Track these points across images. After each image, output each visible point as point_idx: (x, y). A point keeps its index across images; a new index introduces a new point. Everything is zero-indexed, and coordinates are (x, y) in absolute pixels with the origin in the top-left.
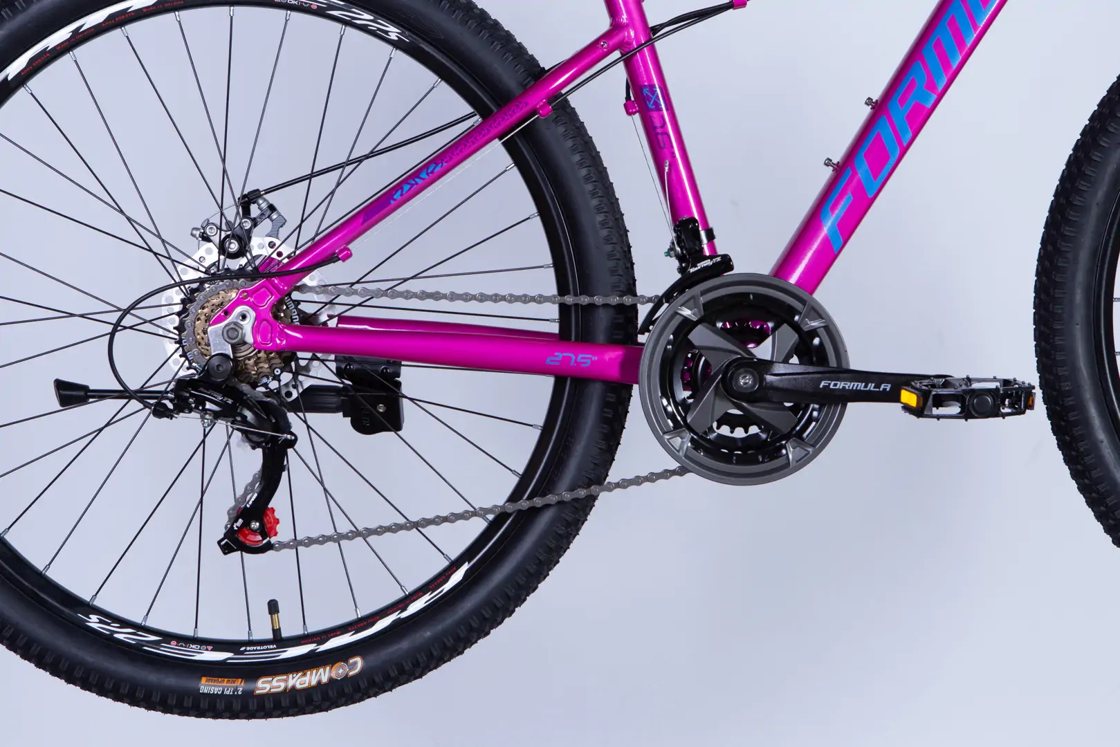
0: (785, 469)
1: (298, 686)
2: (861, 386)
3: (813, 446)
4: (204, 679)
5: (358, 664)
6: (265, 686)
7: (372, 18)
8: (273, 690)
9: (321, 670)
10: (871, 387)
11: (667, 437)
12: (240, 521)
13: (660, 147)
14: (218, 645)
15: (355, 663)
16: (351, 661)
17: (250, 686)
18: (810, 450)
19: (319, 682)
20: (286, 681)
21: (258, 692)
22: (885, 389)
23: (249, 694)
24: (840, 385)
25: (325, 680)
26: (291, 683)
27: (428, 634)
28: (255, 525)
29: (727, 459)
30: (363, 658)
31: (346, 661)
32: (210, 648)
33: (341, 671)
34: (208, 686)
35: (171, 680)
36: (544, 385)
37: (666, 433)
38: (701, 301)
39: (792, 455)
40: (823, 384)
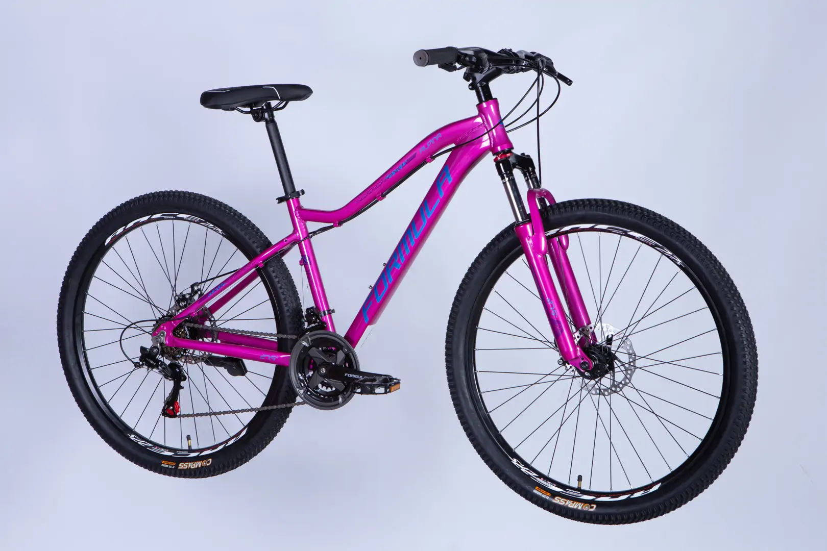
0: (337, 406)
1: (192, 468)
2: (357, 377)
4: (163, 462)
8: (183, 468)
9: (199, 463)
10: (361, 377)
11: (298, 389)
15: (210, 461)
16: (208, 460)
21: (179, 468)
22: (366, 378)
24: (351, 376)
25: (199, 466)
26: (189, 466)
33: (205, 463)
34: (164, 465)
36: (272, 367)
37: (297, 388)
38: (310, 339)
39: (340, 400)
40: (346, 375)
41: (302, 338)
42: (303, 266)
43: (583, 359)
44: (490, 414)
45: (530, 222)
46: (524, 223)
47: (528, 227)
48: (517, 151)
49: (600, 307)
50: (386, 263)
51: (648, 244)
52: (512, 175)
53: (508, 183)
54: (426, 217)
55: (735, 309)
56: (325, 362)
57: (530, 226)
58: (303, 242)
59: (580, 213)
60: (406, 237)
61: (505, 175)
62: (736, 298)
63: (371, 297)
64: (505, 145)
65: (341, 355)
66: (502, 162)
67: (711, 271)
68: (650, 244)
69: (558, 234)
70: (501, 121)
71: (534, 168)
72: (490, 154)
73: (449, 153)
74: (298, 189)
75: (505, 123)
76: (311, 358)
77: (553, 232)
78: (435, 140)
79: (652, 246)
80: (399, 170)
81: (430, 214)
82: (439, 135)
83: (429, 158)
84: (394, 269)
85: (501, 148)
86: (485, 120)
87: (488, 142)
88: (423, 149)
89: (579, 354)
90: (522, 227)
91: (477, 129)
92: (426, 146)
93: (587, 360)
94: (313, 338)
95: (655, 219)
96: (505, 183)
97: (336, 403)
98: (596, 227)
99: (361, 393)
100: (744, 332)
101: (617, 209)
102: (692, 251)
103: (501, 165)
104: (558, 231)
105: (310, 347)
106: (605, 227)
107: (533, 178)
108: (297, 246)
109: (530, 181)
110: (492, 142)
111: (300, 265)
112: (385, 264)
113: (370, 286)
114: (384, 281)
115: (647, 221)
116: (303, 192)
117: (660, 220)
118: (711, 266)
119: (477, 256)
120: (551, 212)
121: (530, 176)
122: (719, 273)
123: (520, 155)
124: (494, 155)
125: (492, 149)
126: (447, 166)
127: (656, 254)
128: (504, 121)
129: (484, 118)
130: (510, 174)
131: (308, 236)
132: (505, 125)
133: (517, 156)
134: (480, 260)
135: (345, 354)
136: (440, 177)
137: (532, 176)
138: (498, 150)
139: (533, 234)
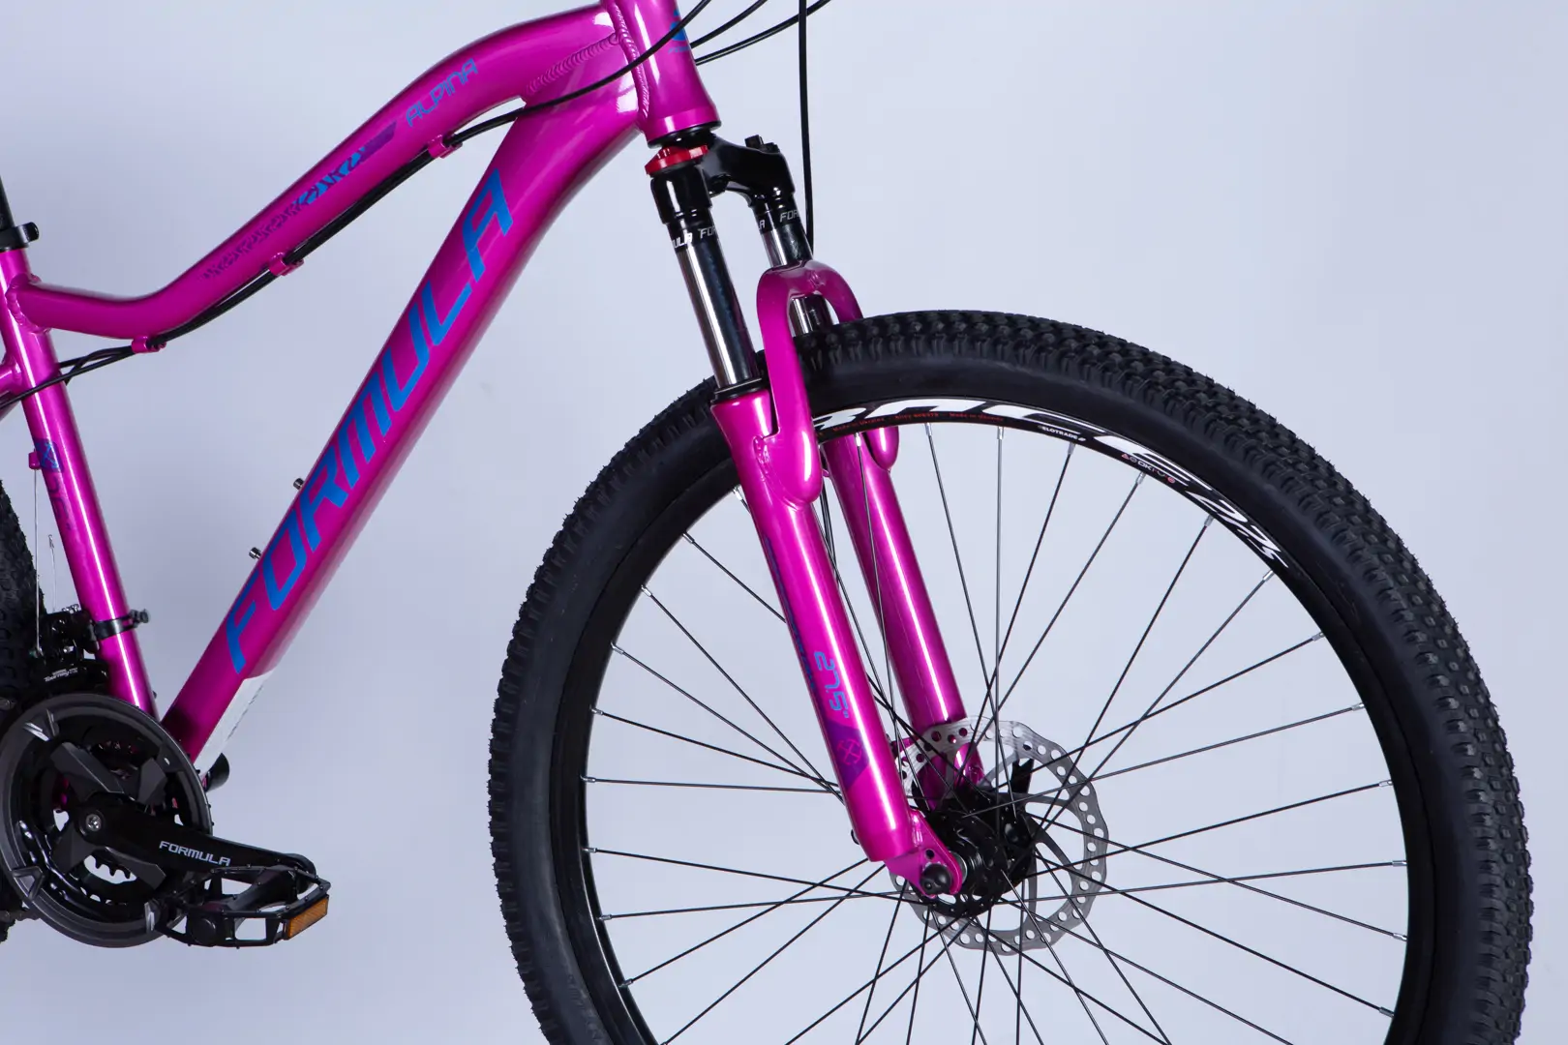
0: (139, 936)
2: (199, 855)
10: (209, 858)
11: (15, 874)
22: (224, 864)
24: (179, 850)
37: (15, 869)
38: (51, 718)
39: (150, 917)
40: (162, 844)
41: (29, 713)
42: (40, 472)
43: (930, 855)
44: (632, 988)
45: (764, 387)
46: (744, 392)
47: (758, 403)
48: (732, 132)
49: (996, 674)
50: (304, 478)
51: (1165, 480)
52: (707, 221)
53: (691, 251)
54: (429, 342)
55: (1462, 726)
56: (104, 793)
57: (763, 403)
58: (36, 394)
59: (938, 358)
60: (362, 403)
61: (683, 223)
62: (1466, 689)
63: (253, 591)
64: (691, 113)
65: (152, 776)
66: (672, 176)
67: (1382, 591)
68: (1172, 479)
69: (863, 425)
70: (679, 25)
71: (788, 188)
72: (641, 138)
73: (507, 127)
74: (19, 220)
75: (692, 32)
76: (60, 776)
77: (845, 416)
78: (456, 81)
79: (1177, 487)
80: (338, 179)
81: (440, 332)
82: (471, 67)
83: (437, 140)
84: (326, 502)
85: (676, 122)
86: (623, 24)
87: (633, 96)
88: (416, 110)
89: (918, 838)
90: (736, 404)
91: (595, 52)
92: (428, 103)
93: (944, 859)
94: (64, 714)
95: (1193, 395)
96: (681, 251)
97: (135, 925)
98: (989, 411)
99: (187, 939)
100: (1489, 810)
101: (1063, 355)
102: (1321, 519)
103: (670, 185)
104: (859, 417)
105: (55, 743)
106: (1018, 412)
107: (786, 221)
108: (18, 408)
109: (775, 232)
110: (646, 102)
111: (31, 467)
112: (299, 481)
113: (255, 550)
114: (295, 541)
115: (1166, 402)
116: (32, 231)
117: (1210, 403)
118: (1382, 574)
119: (594, 478)
120: (839, 353)
121: (776, 214)
122: (1409, 598)
123: (742, 144)
124: (651, 143)
125: (646, 122)
126: (496, 174)
127: (1188, 514)
128: (688, 28)
129: (620, 16)
130: (701, 220)
131: (55, 377)
132: (691, 40)
133: (728, 151)
134: (602, 498)
135: (167, 774)
136: (473, 212)
137: (782, 217)
138: (665, 128)
139: (774, 431)
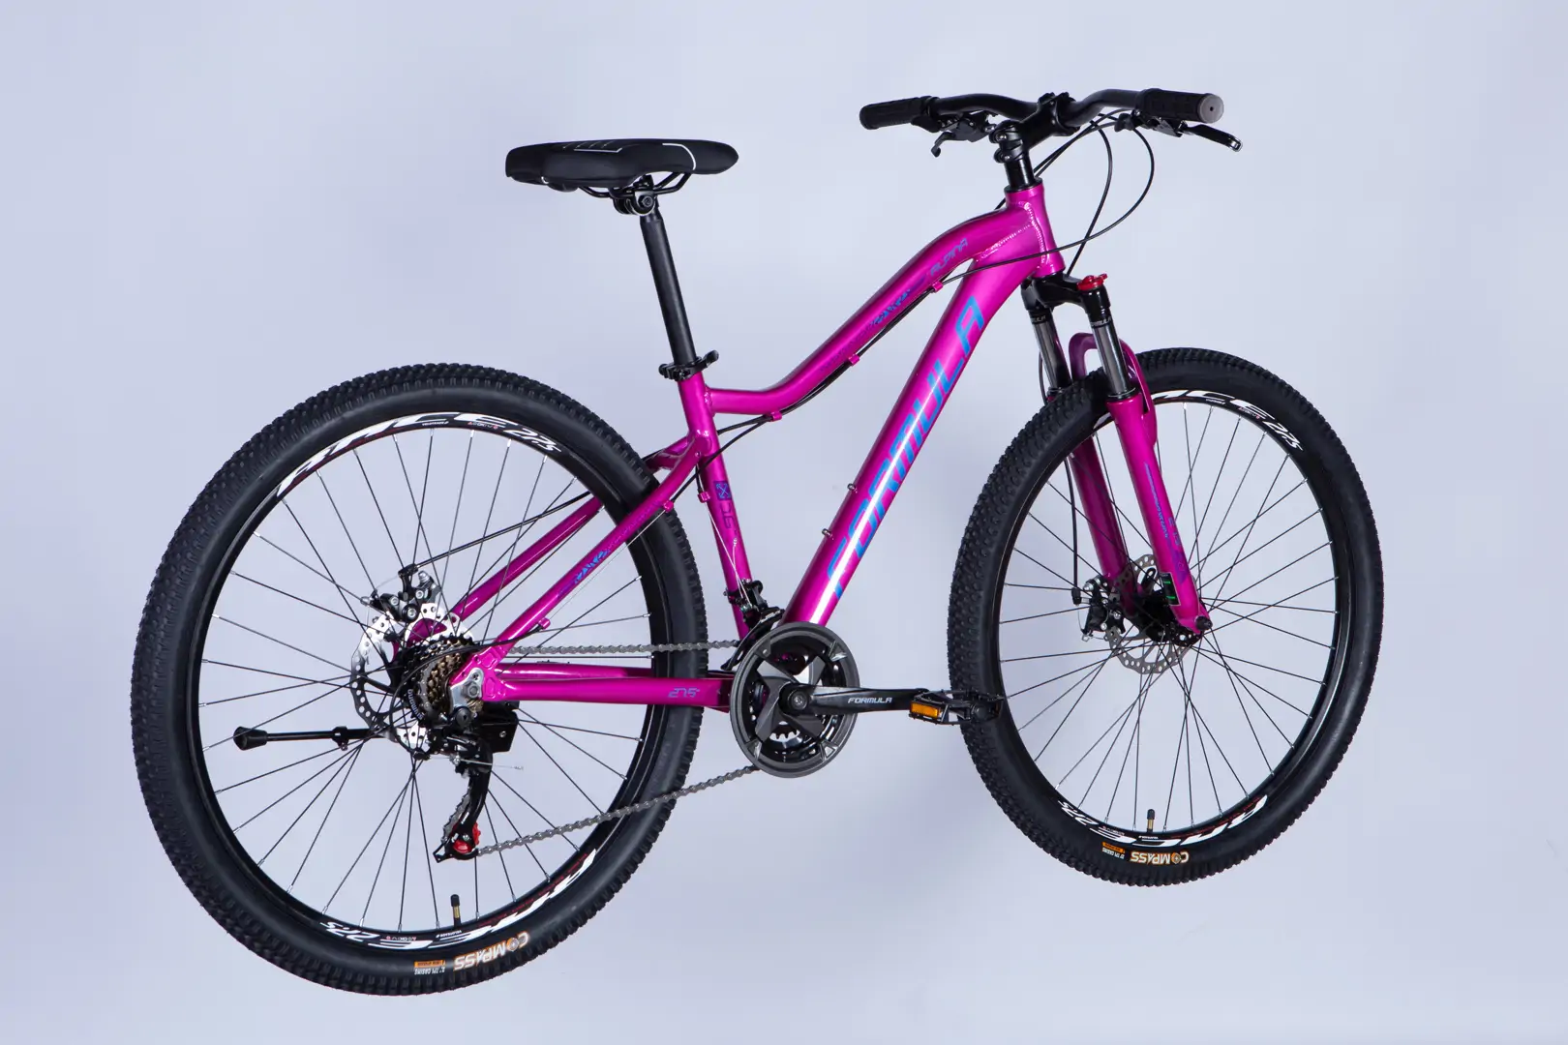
1: (484, 961)
2: (873, 700)
3: (837, 745)
4: (416, 964)
5: (525, 938)
6: (462, 962)
7: (536, 434)
8: (467, 966)
9: (499, 946)
10: (880, 700)
12: (457, 835)
13: (727, 527)
14: (420, 935)
15: (523, 937)
16: (520, 936)
17: (449, 965)
18: (836, 748)
19: (499, 956)
20: (475, 957)
21: (456, 969)
22: (888, 702)
23: (449, 971)
24: (861, 700)
25: (503, 953)
26: (478, 960)
27: (574, 908)
28: (466, 837)
29: (779, 759)
30: (528, 932)
31: (516, 936)
32: (415, 938)
33: (514, 944)
34: (421, 969)
35: (394, 968)
40: (850, 700)
68: (1259, 417)
78: (957, 251)
82: (964, 241)
